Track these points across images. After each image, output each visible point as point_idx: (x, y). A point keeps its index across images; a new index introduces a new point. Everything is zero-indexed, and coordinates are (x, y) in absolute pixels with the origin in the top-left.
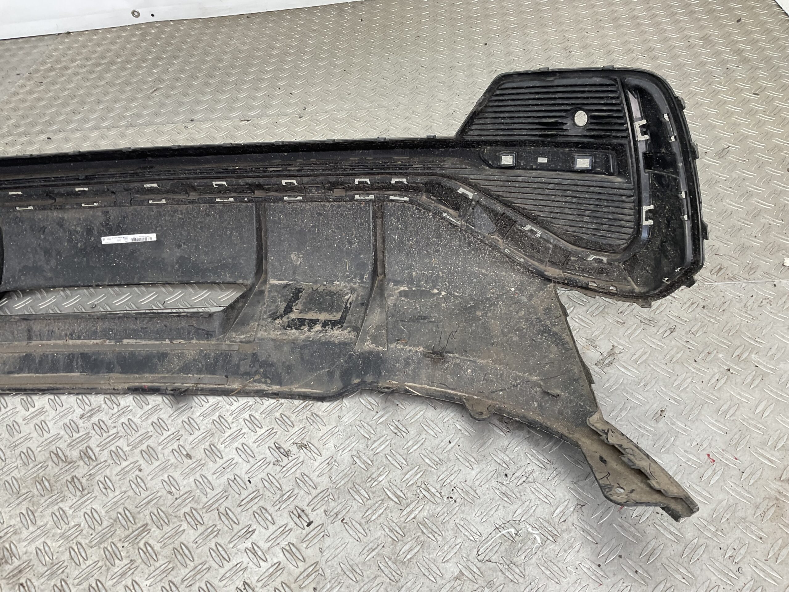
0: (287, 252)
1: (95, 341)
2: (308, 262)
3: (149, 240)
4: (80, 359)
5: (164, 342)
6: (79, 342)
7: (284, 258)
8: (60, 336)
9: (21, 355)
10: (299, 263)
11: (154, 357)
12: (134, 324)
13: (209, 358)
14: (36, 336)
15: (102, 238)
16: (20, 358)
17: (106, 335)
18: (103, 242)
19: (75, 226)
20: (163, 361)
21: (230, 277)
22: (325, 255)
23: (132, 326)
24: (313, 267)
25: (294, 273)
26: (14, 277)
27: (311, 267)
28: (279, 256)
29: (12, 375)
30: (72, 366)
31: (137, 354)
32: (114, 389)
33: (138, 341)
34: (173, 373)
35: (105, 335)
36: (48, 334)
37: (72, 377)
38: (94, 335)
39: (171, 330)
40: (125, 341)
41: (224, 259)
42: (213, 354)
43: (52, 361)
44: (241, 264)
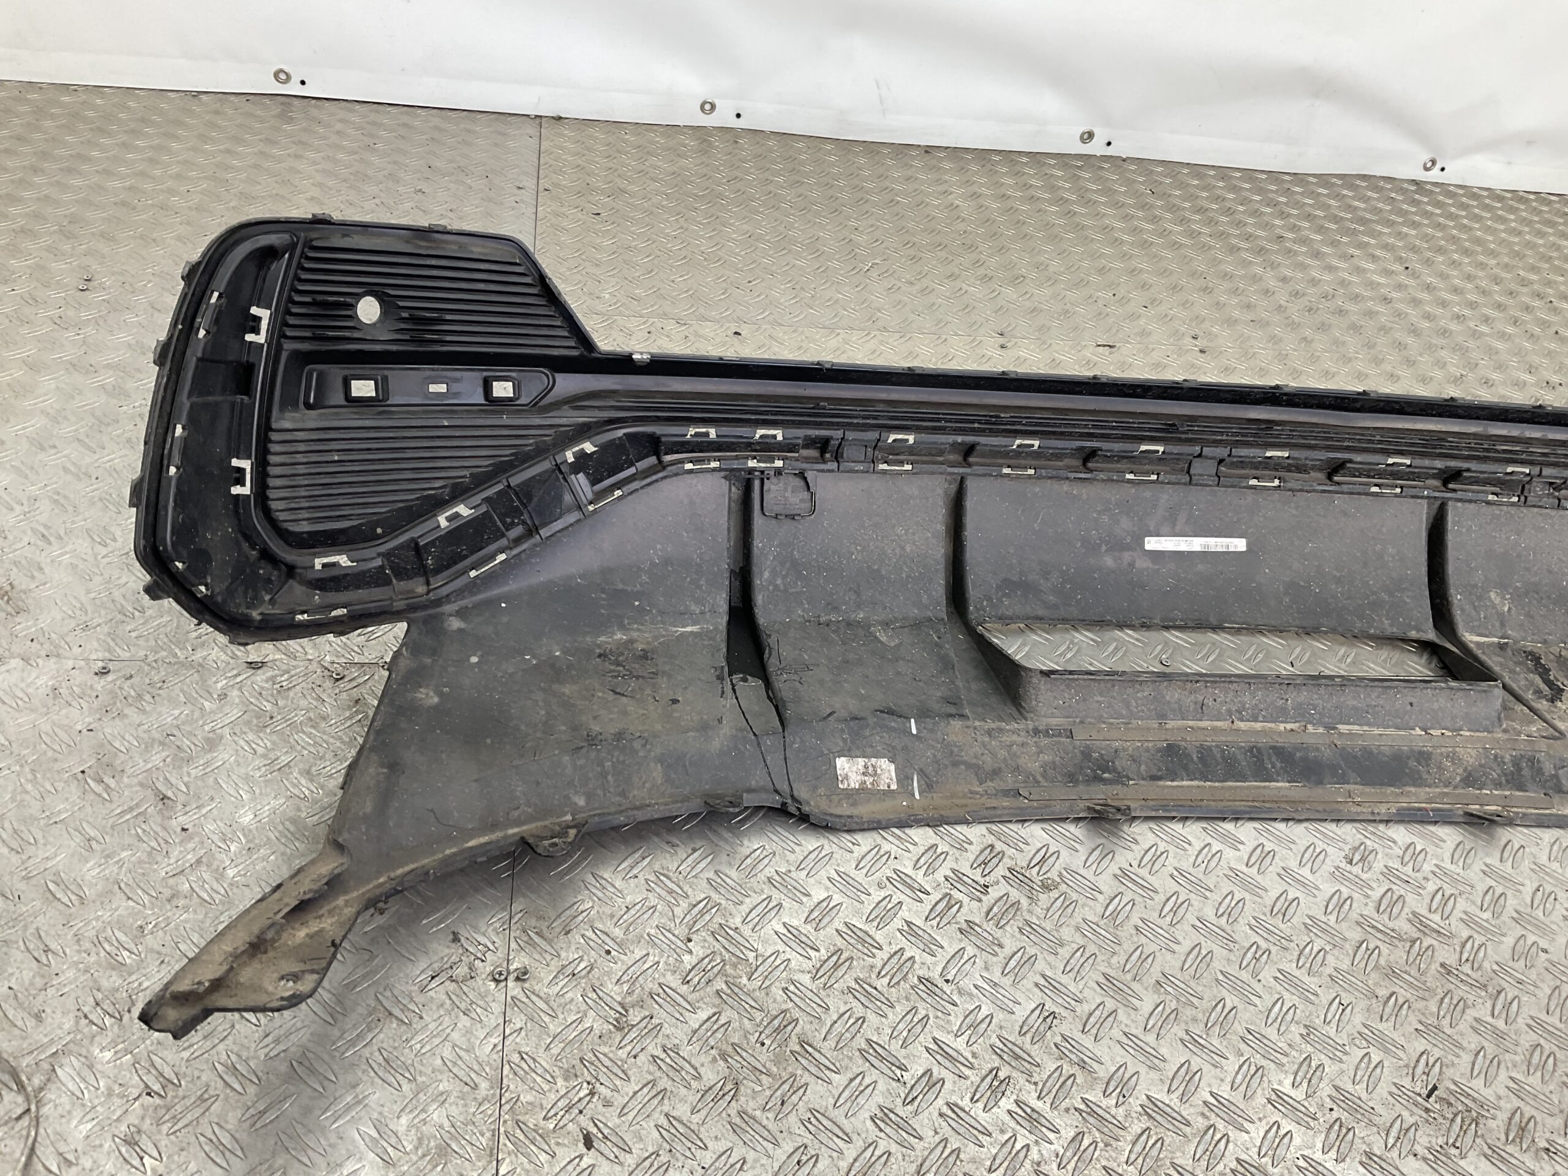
0: (1482, 587)
1: (1289, 726)
2: (1523, 609)
3: (1231, 549)
4: (1274, 759)
5: (1413, 732)
6: (1258, 726)
7: (1480, 598)
8: (1220, 713)
9: (1159, 745)
10: (1506, 609)
11: (1409, 758)
12: (1354, 698)
13: (1504, 763)
14: (1174, 710)
15: (1147, 539)
16: (1159, 750)
17: (1304, 716)
18: (1148, 547)
19: (1099, 513)
20: (1428, 765)
21: (1391, 625)
22: (1549, 597)
23: (1352, 703)
24: (1532, 617)
25: (1503, 625)
26: (990, 599)
27: (1529, 615)
28: (1471, 594)
29: (1161, 783)
30: (1266, 769)
31: (1376, 752)
32: (1373, 813)
33: (1366, 728)
34: (1455, 787)
35: (1302, 714)
36: (1195, 710)
37: (1277, 788)
38: (1281, 714)
39: (1421, 712)
40: (1343, 728)
41: (1374, 593)
42: (1508, 757)
43: (1223, 757)
44: (1406, 603)
